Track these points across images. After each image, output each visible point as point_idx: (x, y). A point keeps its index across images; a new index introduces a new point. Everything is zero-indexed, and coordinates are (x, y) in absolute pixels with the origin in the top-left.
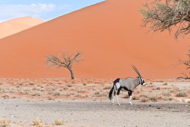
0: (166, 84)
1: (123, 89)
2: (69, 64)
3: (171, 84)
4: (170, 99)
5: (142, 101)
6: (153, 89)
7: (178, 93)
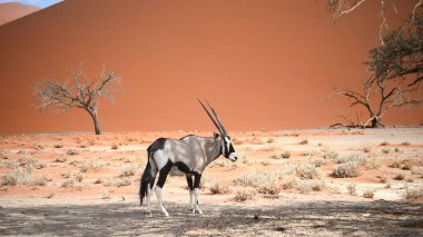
0: (305, 142)
1: (175, 169)
2: (89, 102)
3: (317, 142)
4: (316, 189)
5: (237, 199)
6: (274, 157)
7: (336, 167)
